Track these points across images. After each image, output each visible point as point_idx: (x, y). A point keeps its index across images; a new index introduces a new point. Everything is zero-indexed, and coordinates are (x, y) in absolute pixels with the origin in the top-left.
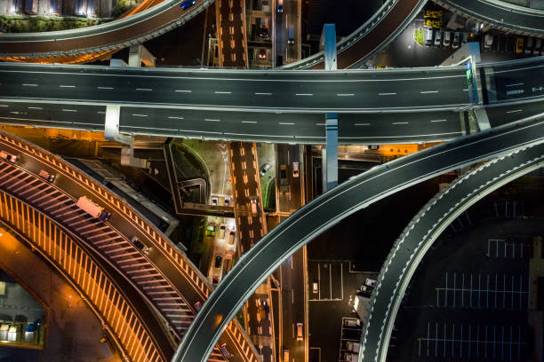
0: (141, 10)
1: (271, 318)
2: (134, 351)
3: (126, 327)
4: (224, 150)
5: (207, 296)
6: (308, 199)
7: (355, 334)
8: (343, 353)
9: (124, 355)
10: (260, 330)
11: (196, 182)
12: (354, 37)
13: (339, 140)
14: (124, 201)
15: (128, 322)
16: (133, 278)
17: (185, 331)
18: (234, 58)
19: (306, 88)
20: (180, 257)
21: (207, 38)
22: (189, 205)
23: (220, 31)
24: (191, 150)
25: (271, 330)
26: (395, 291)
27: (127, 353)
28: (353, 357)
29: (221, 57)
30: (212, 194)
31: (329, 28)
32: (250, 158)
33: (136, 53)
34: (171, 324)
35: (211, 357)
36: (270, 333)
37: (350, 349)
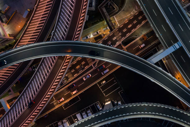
1: (81, 72)
3: (40, 15)
4: (136, 10)
5: (74, 40)
6: (139, 56)
7: (95, 111)
8: (84, 110)
9: (28, 22)
10: (73, 71)
11: (116, 7)
15: (43, 15)
17: (55, 40)
20: (83, 19)
22: (104, 10)
25: (76, 75)
26: (124, 115)
27: (30, 23)
28: (85, 116)
30: (114, 16)
32: (139, 22)
34: (54, 33)
35: (51, 57)
36: (75, 76)
37: (88, 112)
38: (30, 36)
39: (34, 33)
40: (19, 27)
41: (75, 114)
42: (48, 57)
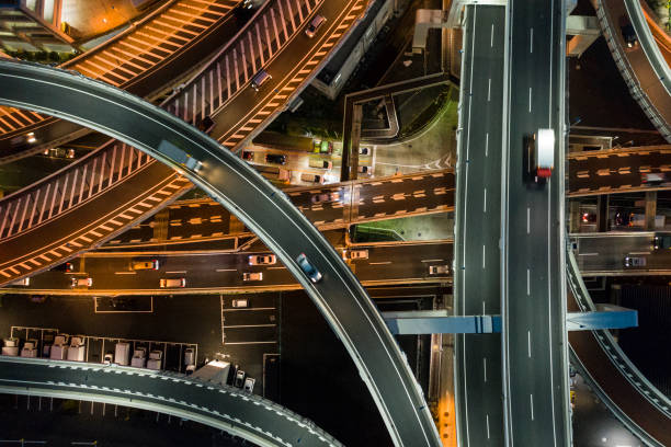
0: (655, 33)
1: (196, 238)
2: (141, 38)
3: (178, 25)
4: (442, 164)
5: (224, 143)
6: (371, 291)
7: (173, 362)
8: (146, 345)
9: (136, 23)
10: (176, 223)
11: (394, 123)
12: (617, 355)
13: (460, 336)
14: (362, 17)
15: (185, 27)
16: (249, 33)
17: (173, 112)
18: (583, 175)
19: (539, 284)
20: (281, 102)
21: (612, 134)
22: (358, 114)
23: (623, 153)
24: (441, 115)
25: (177, 240)
26: (238, 421)
27: (139, 28)
28: (141, 361)
29: (583, 156)
30: (375, 147)
31: (631, 318)
32: (430, 202)
33: (588, 26)
34: (182, 91)
35: (136, 151)
36: (173, 238)
37: (152, 355)
38: (118, 62)
39: (134, 61)
40: (104, 21)
41: (116, 342)
42: (128, 147)
